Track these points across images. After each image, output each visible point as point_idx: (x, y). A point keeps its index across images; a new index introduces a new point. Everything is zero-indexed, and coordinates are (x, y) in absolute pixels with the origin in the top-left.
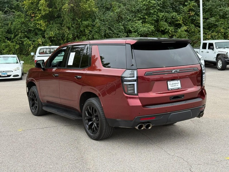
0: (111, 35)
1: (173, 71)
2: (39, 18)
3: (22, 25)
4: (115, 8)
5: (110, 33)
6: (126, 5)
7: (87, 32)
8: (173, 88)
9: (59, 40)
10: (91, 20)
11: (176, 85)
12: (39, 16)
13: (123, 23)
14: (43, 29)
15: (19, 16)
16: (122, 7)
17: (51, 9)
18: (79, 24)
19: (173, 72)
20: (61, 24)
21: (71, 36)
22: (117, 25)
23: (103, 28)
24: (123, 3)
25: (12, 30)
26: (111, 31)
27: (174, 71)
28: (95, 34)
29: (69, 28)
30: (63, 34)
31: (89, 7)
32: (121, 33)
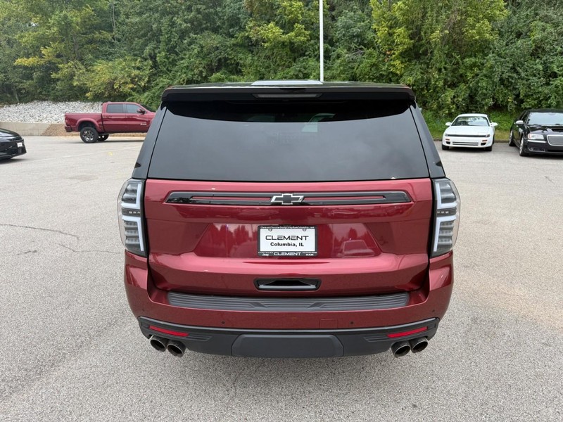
0: (513, 81)
1: (274, 197)
2: (396, 57)
3: (373, 69)
4: (534, 33)
5: (512, 78)
6: (558, 26)
7: (469, 75)
8: (280, 252)
9: (422, 89)
10: (480, 55)
11: (297, 242)
12: (396, 54)
13: (545, 58)
14: (398, 72)
15: (370, 54)
16: (550, 29)
17: (412, 41)
18: (458, 63)
19: (273, 200)
20: (428, 65)
21: (441, 83)
22: (532, 62)
23: (499, 69)
24: (554, 21)
25: (358, 75)
26: (515, 75)
27: (277, 199)
28: (482, 79)
29: (440, 70)
30: (430, 80)
31: (479, 33)
32: (534, 78)
